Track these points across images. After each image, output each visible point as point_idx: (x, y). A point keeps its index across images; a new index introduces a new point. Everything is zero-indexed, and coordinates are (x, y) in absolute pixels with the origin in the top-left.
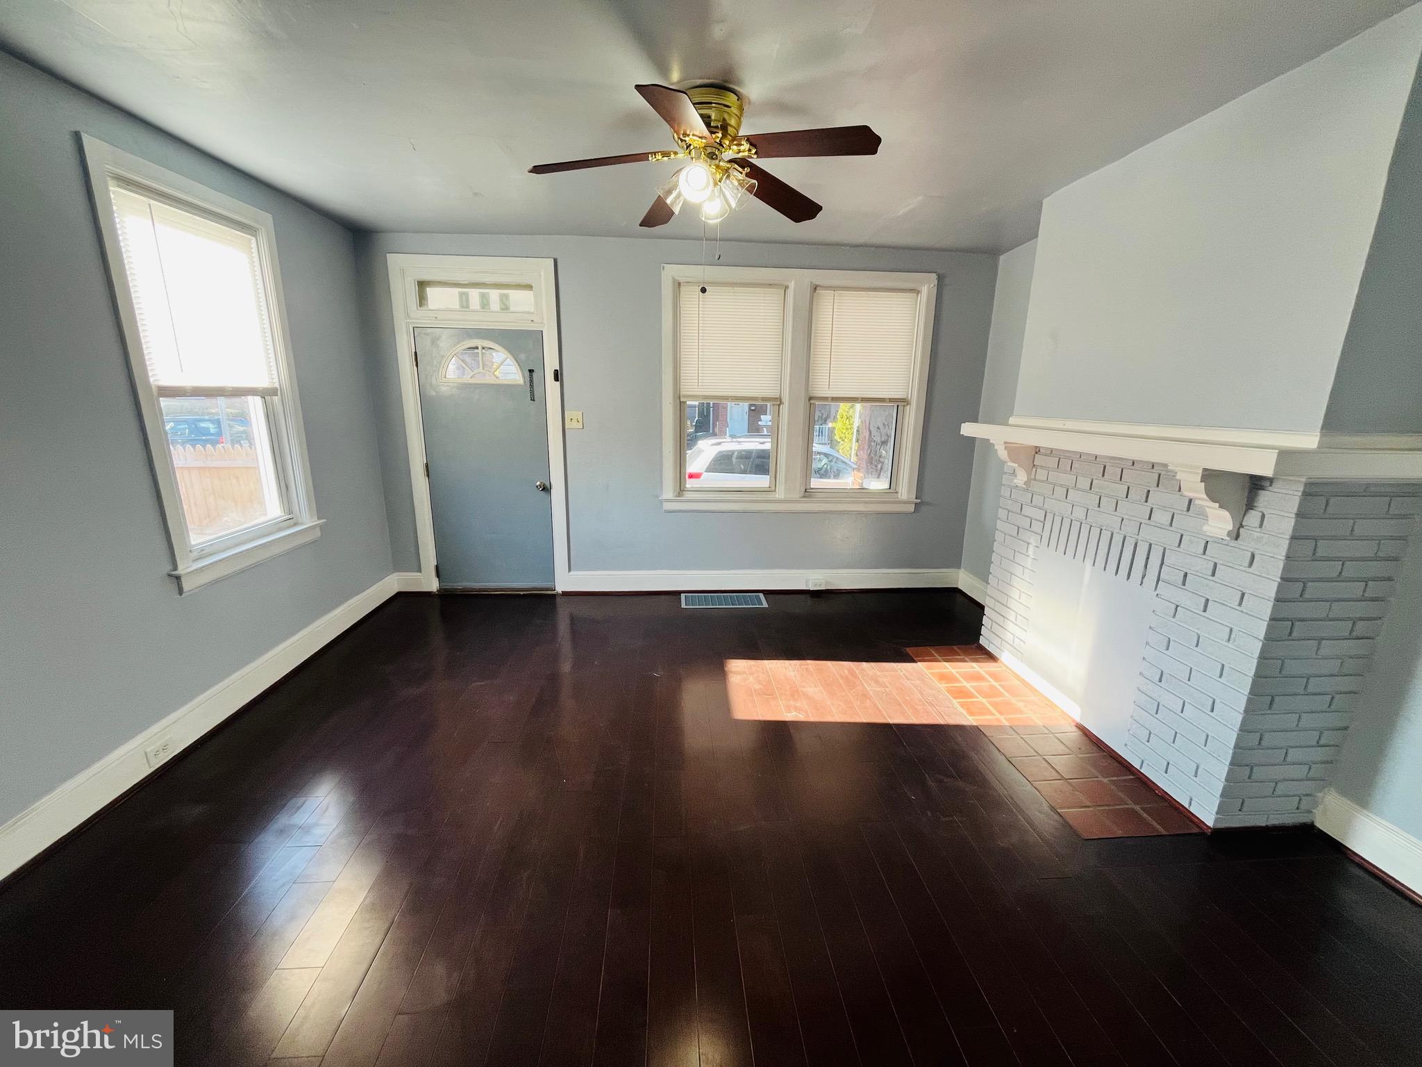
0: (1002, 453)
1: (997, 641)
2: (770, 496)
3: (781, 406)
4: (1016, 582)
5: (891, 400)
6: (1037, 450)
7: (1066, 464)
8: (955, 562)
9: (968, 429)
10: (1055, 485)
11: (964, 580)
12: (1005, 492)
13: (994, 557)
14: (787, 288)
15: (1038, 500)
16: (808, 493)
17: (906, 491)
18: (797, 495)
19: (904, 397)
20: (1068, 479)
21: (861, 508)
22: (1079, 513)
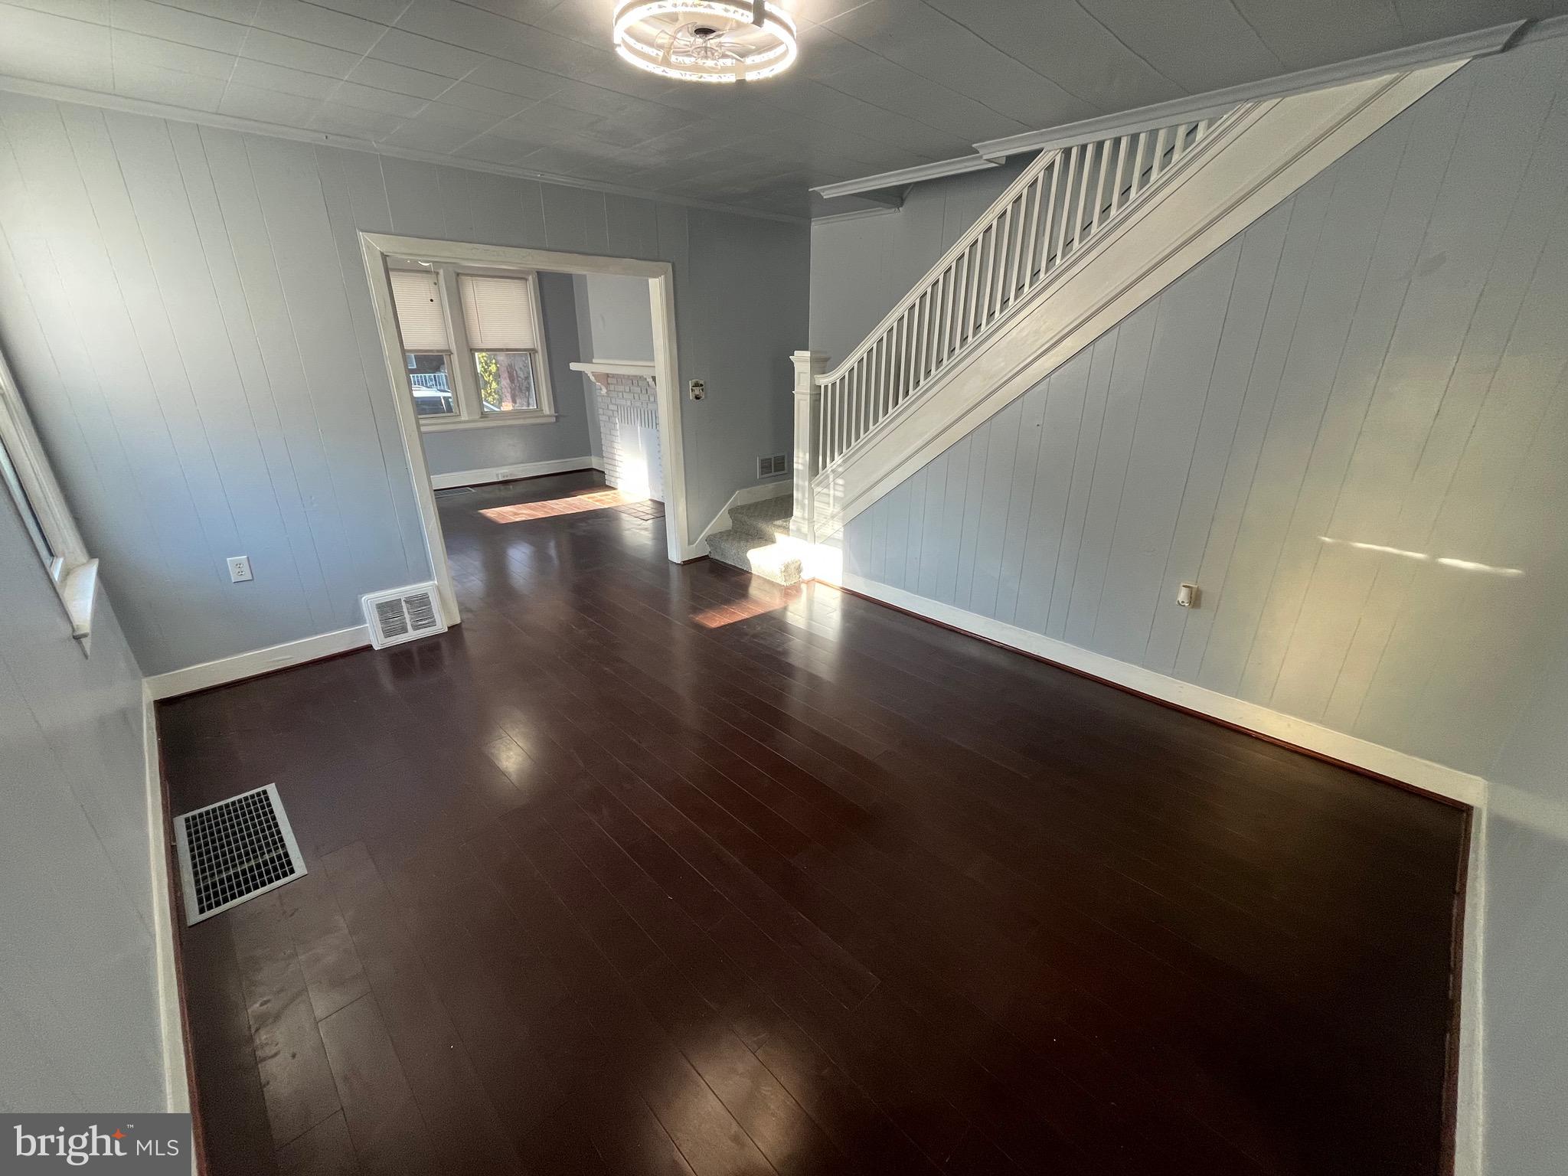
0: (592, 378)
1: (613, 479)
2: (457, 419)
3: (452, 356)
4: (616, 445)
5: (525, 350)
6: (608, 375)
7: (619, 380)
8: (588, 453)
9: (574, 366)
10: (618, 392)
11: (594, 462)
12: (600, 399)
13: (603, 436)
14: (437, 273)
15: (613, 401)
16: (484, 415)
17: (547, 409)
18: (477, 417)
19: (532, 347)
20: (621, 388)
21: (521, 422)
22: (629, 403)
